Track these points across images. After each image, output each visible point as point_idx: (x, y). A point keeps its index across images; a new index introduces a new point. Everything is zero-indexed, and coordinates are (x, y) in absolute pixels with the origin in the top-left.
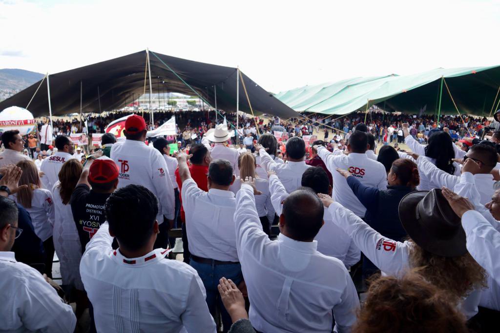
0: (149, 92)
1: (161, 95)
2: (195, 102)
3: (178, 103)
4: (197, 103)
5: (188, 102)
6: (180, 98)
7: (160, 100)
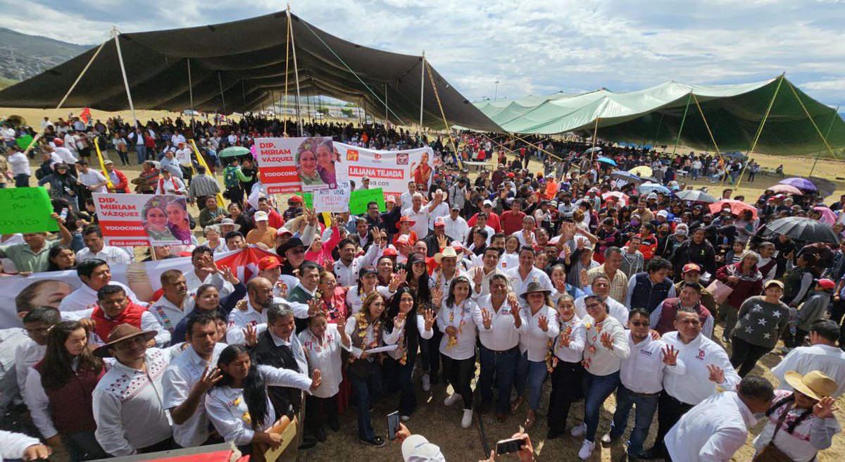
0: (296, 94)
1: (311, 98)
2: (351, 111)
3: (330, 112)
4: (354, 113)
5: (343, 111)
6: (333, 105)
7: (310, 105)
